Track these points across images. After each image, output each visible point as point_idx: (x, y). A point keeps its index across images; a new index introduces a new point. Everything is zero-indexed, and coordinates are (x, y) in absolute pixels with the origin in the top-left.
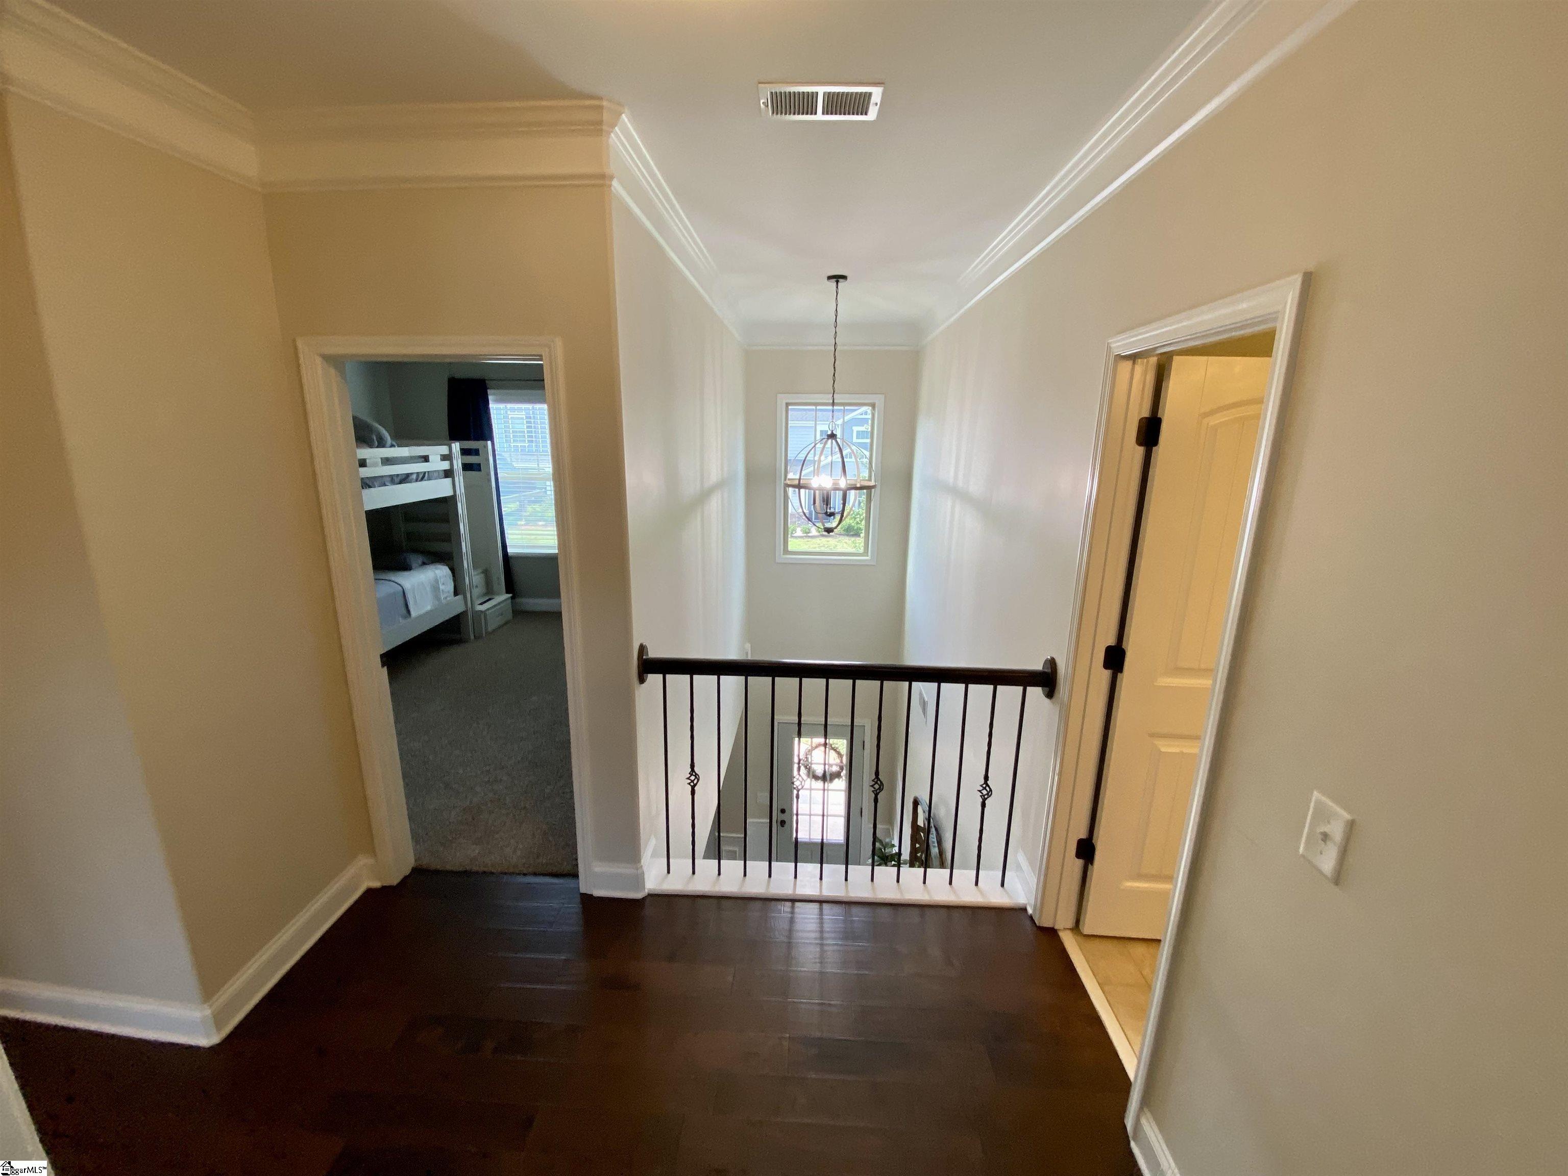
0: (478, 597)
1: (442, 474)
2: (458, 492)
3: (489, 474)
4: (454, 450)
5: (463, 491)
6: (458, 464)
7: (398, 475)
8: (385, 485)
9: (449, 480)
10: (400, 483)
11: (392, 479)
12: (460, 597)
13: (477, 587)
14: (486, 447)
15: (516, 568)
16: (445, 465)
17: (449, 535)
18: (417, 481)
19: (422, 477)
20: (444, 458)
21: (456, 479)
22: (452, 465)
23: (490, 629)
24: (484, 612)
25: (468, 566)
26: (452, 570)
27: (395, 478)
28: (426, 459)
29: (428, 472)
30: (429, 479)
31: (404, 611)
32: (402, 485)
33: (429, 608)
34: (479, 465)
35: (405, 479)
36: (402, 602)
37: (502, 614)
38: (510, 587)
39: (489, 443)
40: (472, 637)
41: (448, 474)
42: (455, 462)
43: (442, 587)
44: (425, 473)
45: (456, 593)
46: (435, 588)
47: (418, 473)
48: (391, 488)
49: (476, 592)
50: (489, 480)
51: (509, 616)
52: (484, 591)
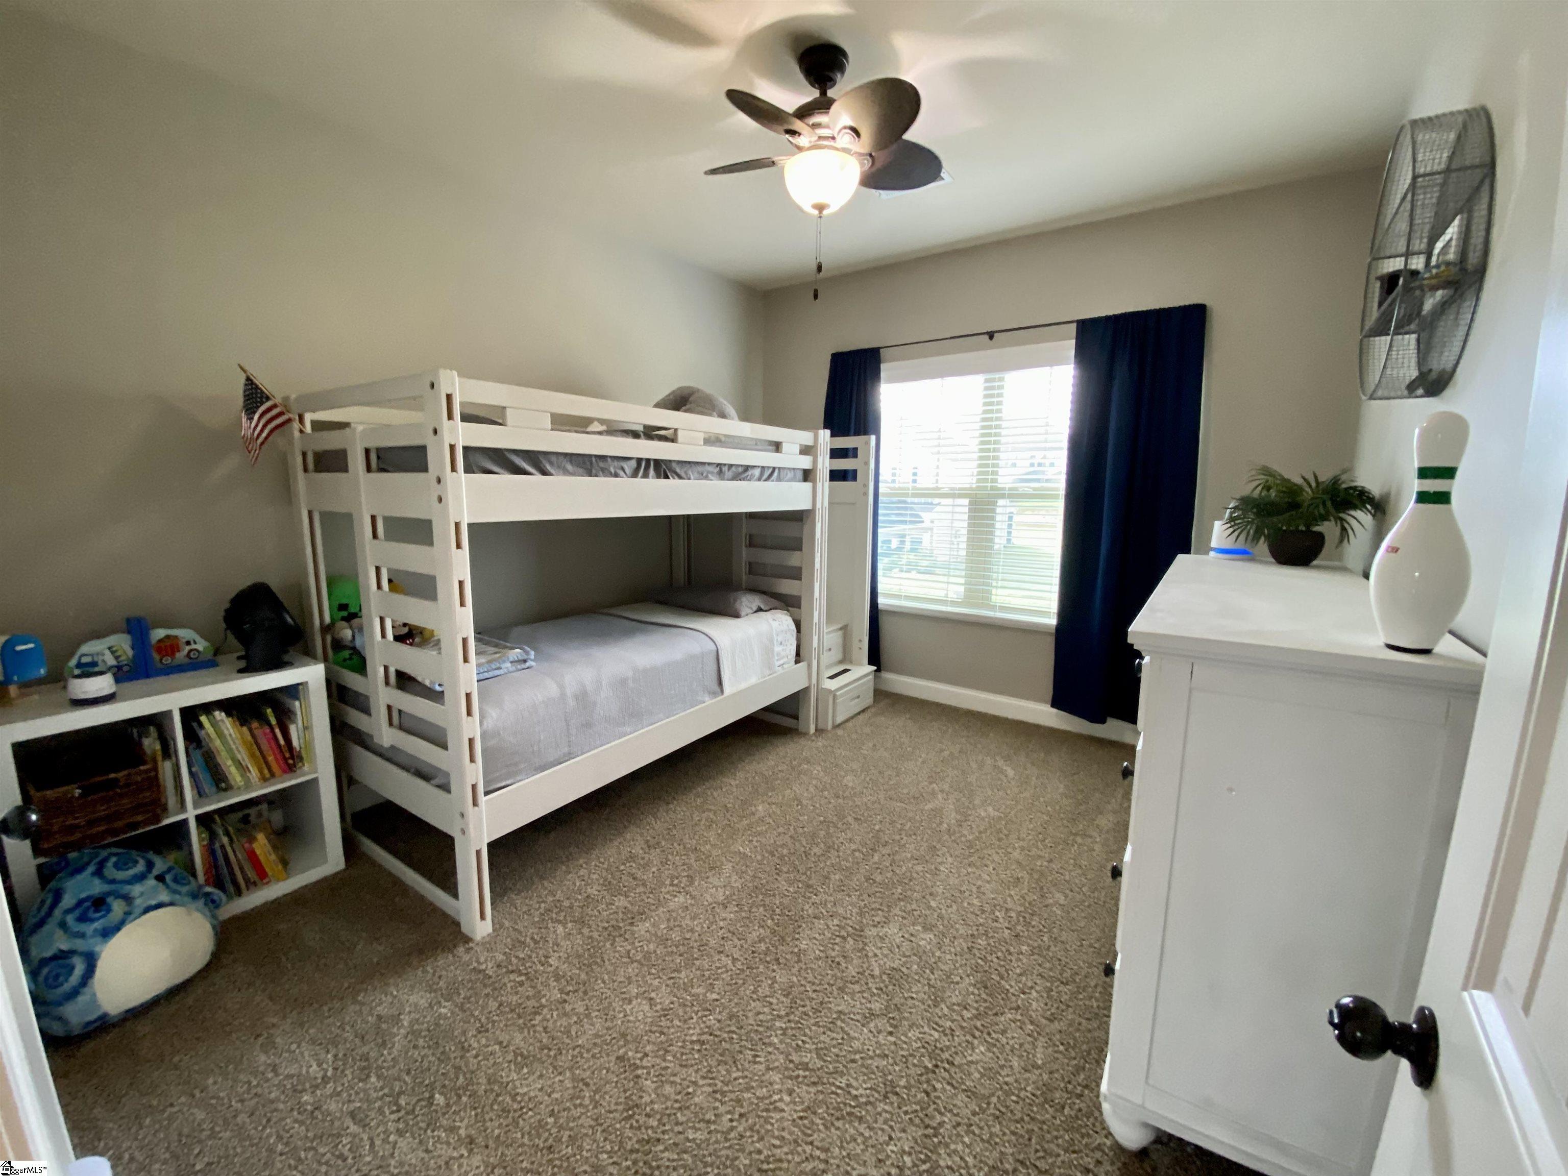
0: (829, 667)
1: (800, 475)
2: (819, 505)
3: (866, 486)
4: (821, 440)
5: (826, 504)
6: (825, 464)
7: (731, 466)
8: (706, 478)
9: (808, 485)
10: (735, 478)
11: (721, 471)
12: (802, 665)
13: (830, 649)
14: (868, 443)
15: (887, 626)
16: (805, 462)
17: (800, 569)
18: (759, 479)
19: (770, 473)
20: (806, 450)
21: (819, 485)
22: (815, 462)
23: (839, 720)
24: (833, 694)
25: (819, 619)
26: (798, 624)
27: (725, 469)
28: (777, 446)
29: (779, 468)
30: (779, 479)
31: (713, 685)
32: (735, 482)
33: (753, 680)
34: (855, 472)
35: (742, 472)
36: (711, 667)
37: (858, 697)
38: (875, 657)
39: (873, 437)
40: (812, 730)
41: (807, 475)
42: (820, 460)
43: (778, 649)
44: (774, 469)
45: (798, 657)
46: (768, 651)
47: (763, 467)
48: (716, 484)
49: (827, 658)
50: (866, 494)
51: (869, 700)
52: (840, 656)
